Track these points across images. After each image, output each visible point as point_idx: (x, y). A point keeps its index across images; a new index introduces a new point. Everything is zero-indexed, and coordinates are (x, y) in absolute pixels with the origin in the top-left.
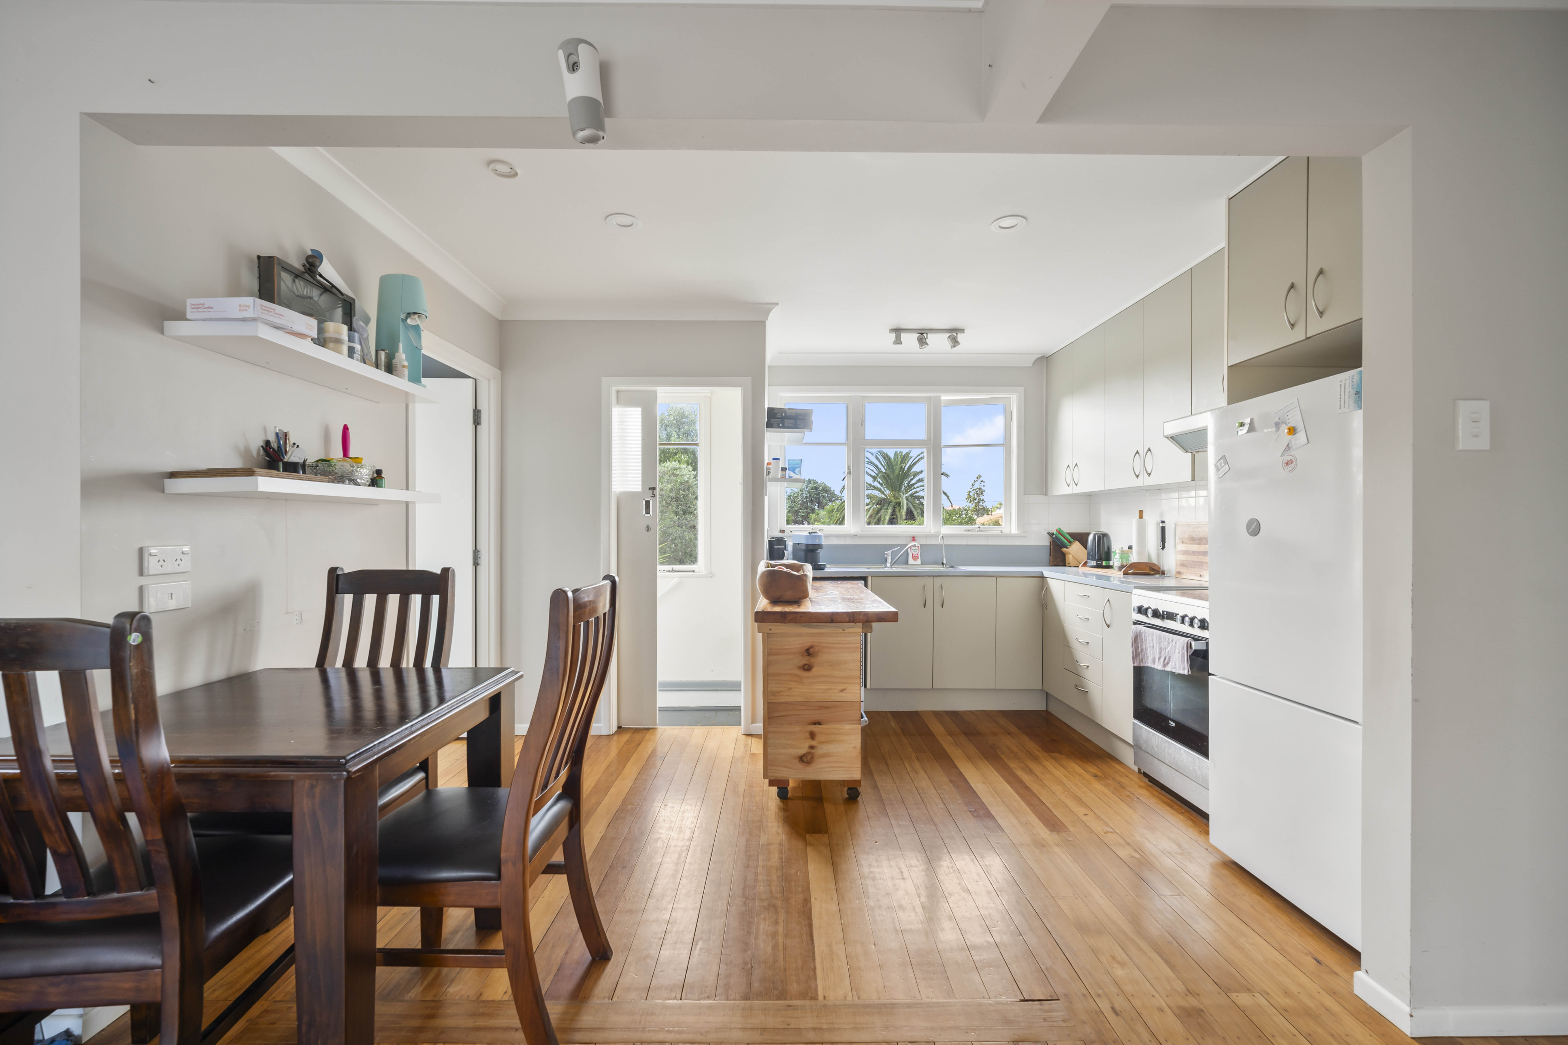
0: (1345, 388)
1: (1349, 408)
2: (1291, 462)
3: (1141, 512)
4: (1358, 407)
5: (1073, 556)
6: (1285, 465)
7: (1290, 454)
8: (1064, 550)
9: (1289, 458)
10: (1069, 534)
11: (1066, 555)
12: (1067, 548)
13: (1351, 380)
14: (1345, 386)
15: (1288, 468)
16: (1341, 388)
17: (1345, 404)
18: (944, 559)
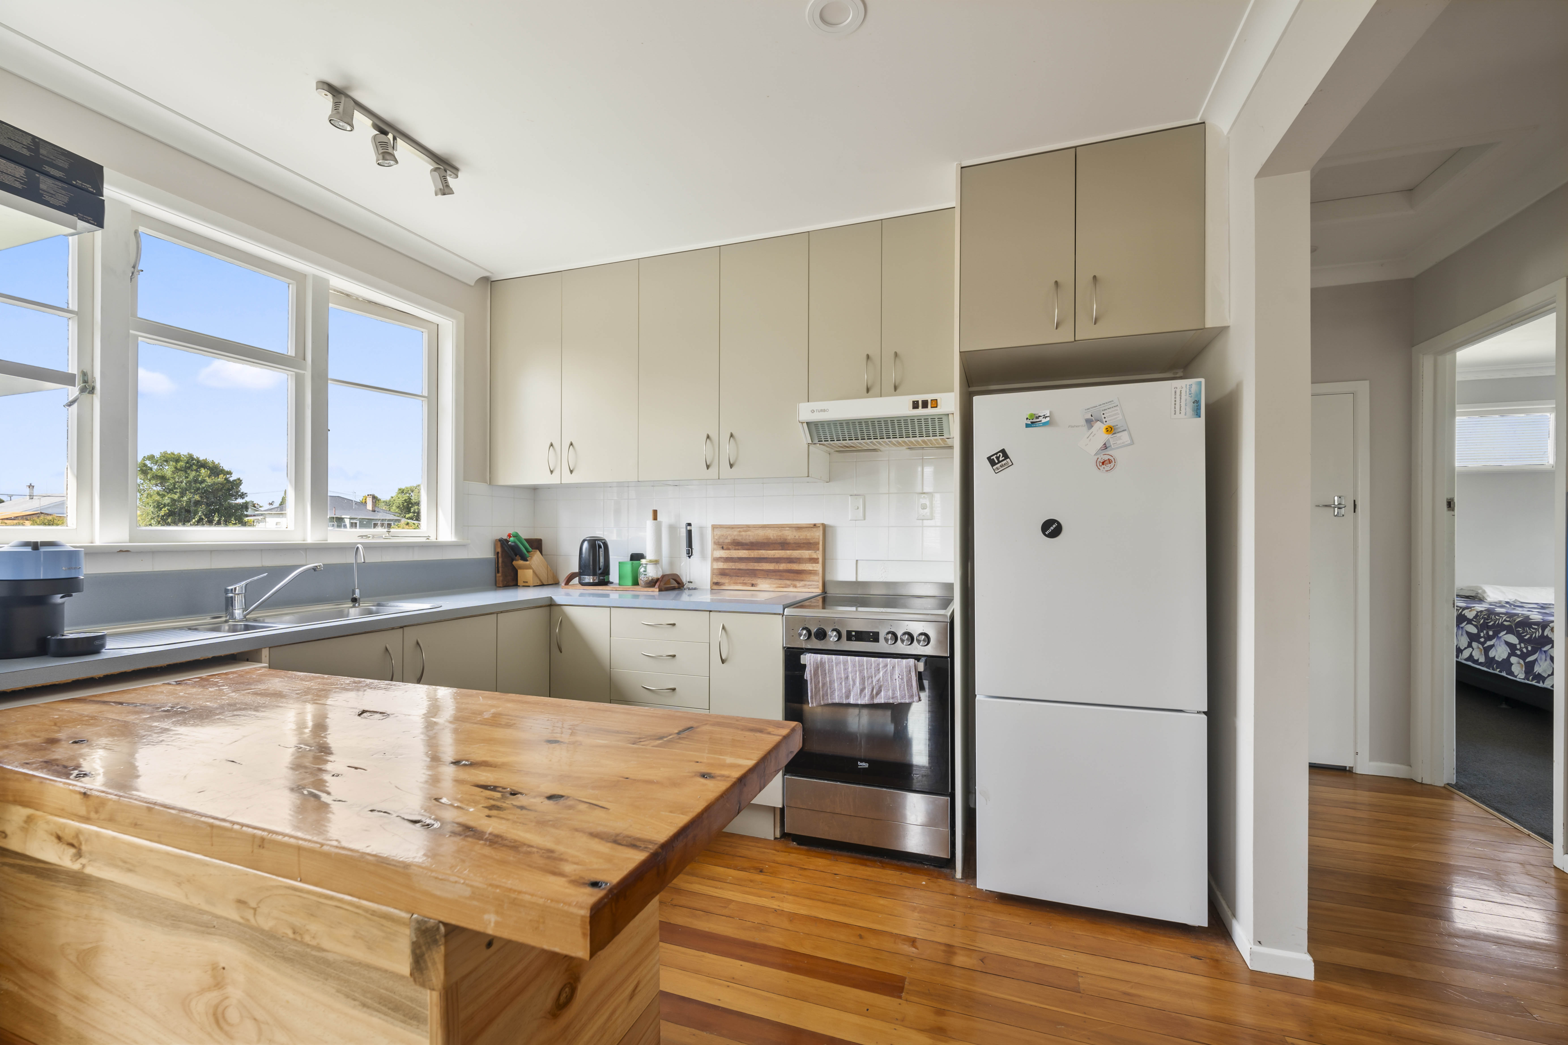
0: (1180, 395)
1: (1185, 415)
2: (1110, 461)
3: (655, 513)
4: (1197, 415)
5: (534, 572)
6: (1101, 464)
7: (1107, 453)
8: (519, 563)
9: (1106, 458)
10: (527, 540)
11: (519, 571)
12: (527, 561)
13: (1188, 389)
14: (1181, 393)
15: (1104, 468)
16: (1175, 395)
17: (1180, 410)
18: (357, 591)
